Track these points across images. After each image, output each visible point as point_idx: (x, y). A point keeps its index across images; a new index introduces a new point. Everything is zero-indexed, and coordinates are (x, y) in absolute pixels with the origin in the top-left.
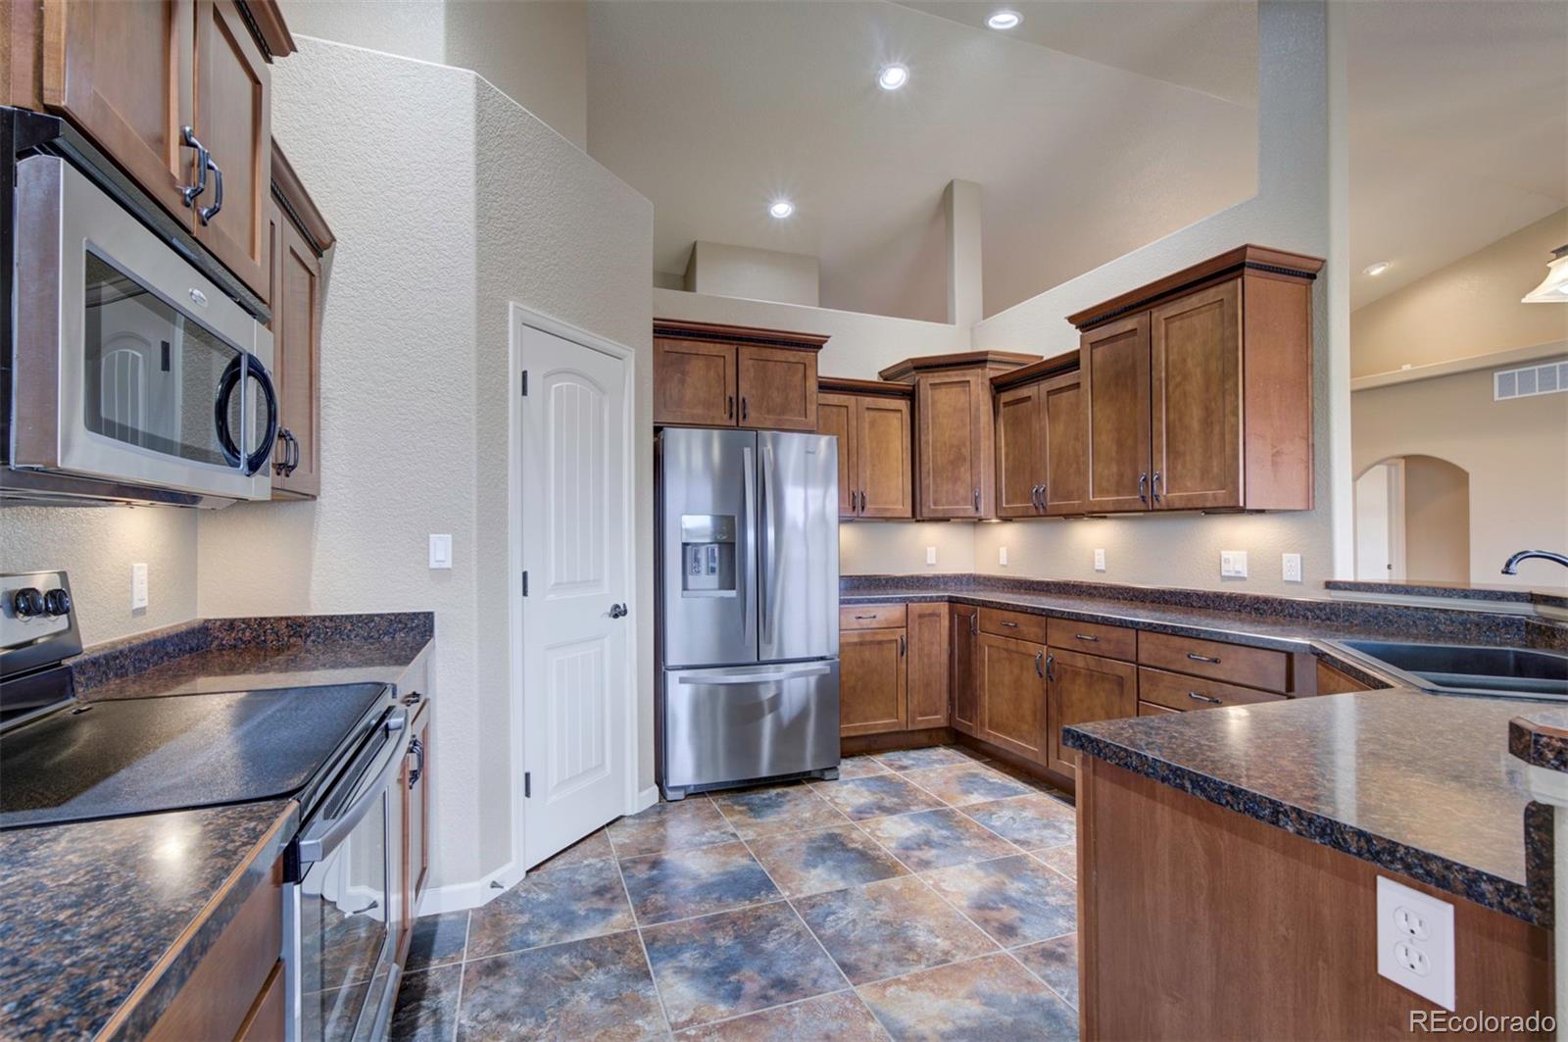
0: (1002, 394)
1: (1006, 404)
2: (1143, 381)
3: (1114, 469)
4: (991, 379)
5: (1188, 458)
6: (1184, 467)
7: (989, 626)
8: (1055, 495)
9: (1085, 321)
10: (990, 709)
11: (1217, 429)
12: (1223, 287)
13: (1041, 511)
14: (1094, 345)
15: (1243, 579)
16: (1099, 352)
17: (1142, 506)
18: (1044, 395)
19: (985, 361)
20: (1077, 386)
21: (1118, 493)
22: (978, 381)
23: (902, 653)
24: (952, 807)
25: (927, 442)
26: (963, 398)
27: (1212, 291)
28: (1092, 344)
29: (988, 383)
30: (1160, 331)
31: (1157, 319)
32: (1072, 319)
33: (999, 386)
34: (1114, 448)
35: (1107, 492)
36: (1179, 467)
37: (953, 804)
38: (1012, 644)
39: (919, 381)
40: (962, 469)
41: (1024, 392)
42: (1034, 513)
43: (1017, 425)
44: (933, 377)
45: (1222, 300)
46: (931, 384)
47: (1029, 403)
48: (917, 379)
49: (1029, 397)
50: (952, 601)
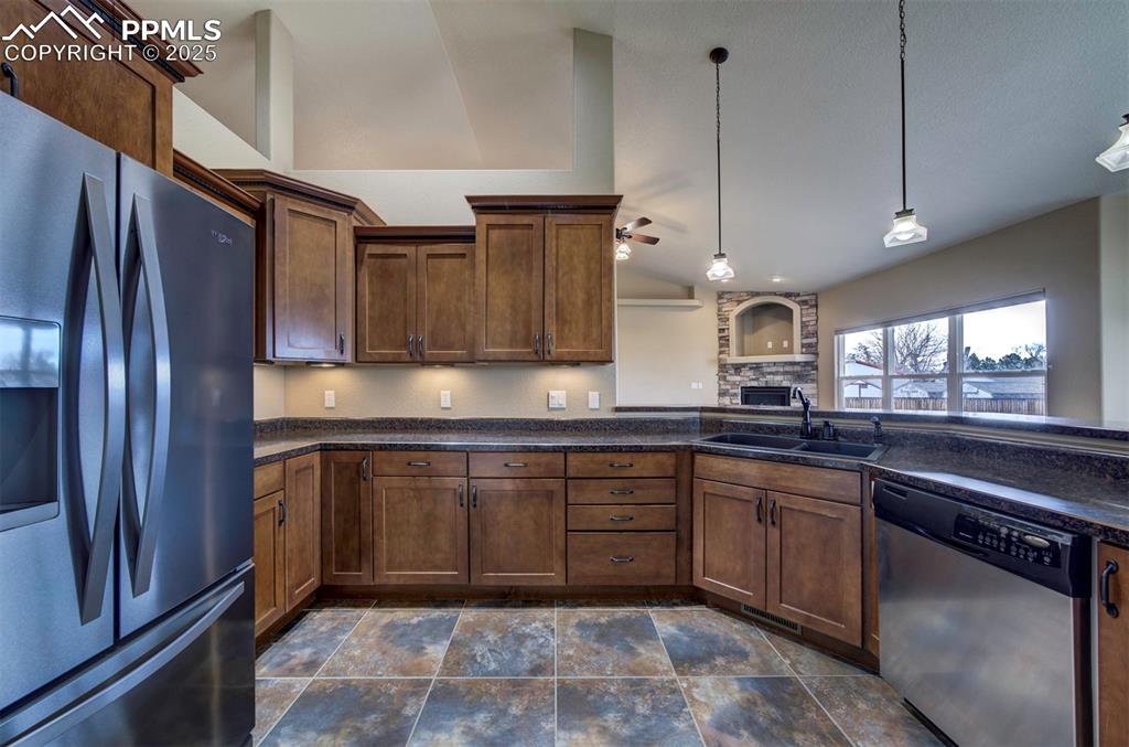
0: (369, 246)
1: (371, 256)
2: (537, 264)
3: (508, 327)
4: (355, 228)
5: (574, 325)
6: (570, 330)
7: (387, 469)
8: (434, 345)
9: (481, 205)
10: (388, 551)
11: (595, 308)
12: (602, 216)
13: (419, 358)
14: (490, 227)
15: (564, 409)
16: (495, 234)
17: (535, 358)
18: (422, 257)
19: (353, 208)
20: (463, 256)
21: (511, 347)
22: (346, 224)
23: (281, 522)
24: (434, 678)
25: (284, 274)
26: (328, 238)
27: (594, 217)
28: (488, 225)
29: (352, 230)
30: (551, 233)
31: (550, 223)
32: (470, 199)
33: (363, 237)
34: (509, 311)
35: (502, 345)
36: (566, 331)
37: (431, 673)
38: (423, 482)
39: (273, 200)
40: (326, 311)
41: (400, 249)
42: (408, 358)
43: (384, 277)
44: (294, 203)
45: (601, 225)
46: (290, 210)
47: (403, 261)
48: (269, 197)
49: (405, 255)
50: (324, 448)
